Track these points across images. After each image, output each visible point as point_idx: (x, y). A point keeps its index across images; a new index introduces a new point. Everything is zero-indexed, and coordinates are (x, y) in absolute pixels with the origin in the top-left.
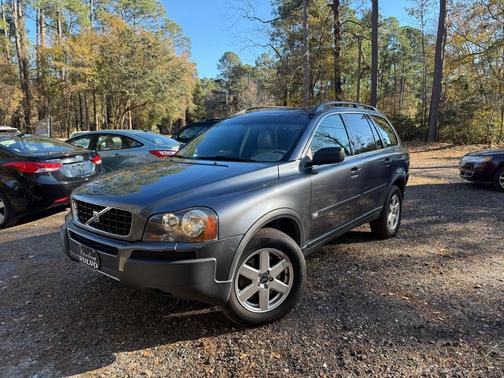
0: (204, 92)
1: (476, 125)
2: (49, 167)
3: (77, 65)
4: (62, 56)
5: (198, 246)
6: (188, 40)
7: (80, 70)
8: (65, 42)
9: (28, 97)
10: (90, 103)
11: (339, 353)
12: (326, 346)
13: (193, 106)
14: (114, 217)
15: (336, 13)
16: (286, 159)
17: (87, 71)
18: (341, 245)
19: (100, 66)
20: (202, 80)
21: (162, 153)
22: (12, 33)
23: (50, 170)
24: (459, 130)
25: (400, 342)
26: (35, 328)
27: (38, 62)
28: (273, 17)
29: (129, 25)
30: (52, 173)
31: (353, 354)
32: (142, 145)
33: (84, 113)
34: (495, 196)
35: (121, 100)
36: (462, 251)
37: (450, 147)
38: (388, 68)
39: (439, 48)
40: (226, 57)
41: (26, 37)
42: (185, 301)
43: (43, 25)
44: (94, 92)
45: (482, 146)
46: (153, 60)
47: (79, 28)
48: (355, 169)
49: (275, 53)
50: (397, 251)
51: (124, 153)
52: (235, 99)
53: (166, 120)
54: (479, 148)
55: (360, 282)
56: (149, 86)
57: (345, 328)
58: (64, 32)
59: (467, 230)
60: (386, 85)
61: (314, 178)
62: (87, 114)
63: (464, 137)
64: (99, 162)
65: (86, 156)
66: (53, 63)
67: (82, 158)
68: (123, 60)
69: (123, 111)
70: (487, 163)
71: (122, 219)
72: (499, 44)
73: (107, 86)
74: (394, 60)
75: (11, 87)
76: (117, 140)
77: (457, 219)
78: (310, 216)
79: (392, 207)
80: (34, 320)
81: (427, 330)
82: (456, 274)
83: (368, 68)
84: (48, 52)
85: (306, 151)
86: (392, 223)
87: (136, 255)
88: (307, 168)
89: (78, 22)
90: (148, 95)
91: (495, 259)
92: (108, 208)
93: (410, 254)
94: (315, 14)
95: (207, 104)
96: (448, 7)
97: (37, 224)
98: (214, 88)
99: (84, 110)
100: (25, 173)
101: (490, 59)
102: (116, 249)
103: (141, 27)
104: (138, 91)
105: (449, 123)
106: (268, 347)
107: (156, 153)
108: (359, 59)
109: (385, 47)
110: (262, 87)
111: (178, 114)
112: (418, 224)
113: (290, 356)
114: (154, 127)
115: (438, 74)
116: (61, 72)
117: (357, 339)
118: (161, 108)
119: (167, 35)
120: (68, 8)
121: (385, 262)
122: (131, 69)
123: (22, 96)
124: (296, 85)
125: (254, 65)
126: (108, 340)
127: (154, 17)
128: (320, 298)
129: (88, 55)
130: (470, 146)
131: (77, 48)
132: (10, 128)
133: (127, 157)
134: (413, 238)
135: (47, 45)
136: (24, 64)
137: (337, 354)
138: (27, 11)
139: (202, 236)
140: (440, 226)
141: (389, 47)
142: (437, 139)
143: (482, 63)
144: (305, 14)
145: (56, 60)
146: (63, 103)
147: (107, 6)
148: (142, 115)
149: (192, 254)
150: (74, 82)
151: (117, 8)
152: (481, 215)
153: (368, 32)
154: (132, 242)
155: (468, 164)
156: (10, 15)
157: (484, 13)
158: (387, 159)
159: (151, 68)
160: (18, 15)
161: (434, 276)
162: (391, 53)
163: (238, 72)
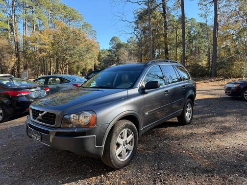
0: (103, 56)
1: (235, 69)
2: (24, 93)
3: (42, 44)
4: (35, 41)
5: (86, 129)
6: (95, 31)
7: (43, 47)
8: (37, 34)
9: (19, 60)
10: (48, 62)
11: (155, 181)
12: (148, 177)
13: (98, 63)
14: (48, 116)
15: (165, 17)
16: (132, 87)
17: (47, 47)
18: (163, 129)
19: (53, 44)
20: (102, 50)
21: (79, 85)
22: (12, 30)
23: (24, 94)
24: (227, 71)
25: (185, 175)
26: (11, 170)
27: (24, 43)
28: (135, 20)
29: (67, 25)
30: (25, 96)
31: (161, 181)
32: (70, 81)
33: (45, 67)
34: (242, 104)
35: (63, 60)
36: (222, 130)
37: (222, 80)
38: (192, 42)
39: (215, 32)
40: (113, 39)
41: (19, 32)
42: (83, 156)
43: (27, 26)
44: (50, 57)
45: (238, 79)
46: (78, 41)
47: (43, 27)
48: (167, 91)
49: (136, 37)
50: (190, 131)
51: (60, 85)
52: (118, 59)
53: (85, 70)
54: (237, 80)
55: (169, 146)
56: (76, 53)
57: (159, 169)
58: (36, 29)
59: (226, 120)
60: (191, 50)
61: (145, 96)
62: (47, 67)
63: (229, 75)
64: (48, 90)
65: (42, 87)
66: (31, 44)
67: (40, 88)
68: (64, 41)
69: (64, 65)
70: (238, 87)
71: (51, 117)
72: (245, 29)
73: (56, 54)
74: (195, 38)
75: (11, 55)
76: (58, 80)
77: (221, 115)
78: (144, 114)
79: (188, 109)
80: (11, 166)
81: (199, 169)
82: (217, 142)
83: (181, 42)
84: (28, 39)
85: (142, 83)
86: (188, 117)
87: (58, 134)
88: (142, 91)
89: (43, 24)
90: (76, 58)
91: (238, 134)
92: (46, 112)
93: (196, 132)
94: (155, 18)
95: (105, 61)
96: (218, 13)
97: (18, 120)
98: (108, 54)
99: (45, 65)
100: (12, 96)
101: (240, 37)
102: (48, 131)
103: (73, 26)
104: (71, 56)
105: (221, 68)
106: (120, 178)
107: (76, 85)
108: (177, 38)
109: (189, 33)
110: (131, 53)
111: (90, 67)
112: (202, 118)
113: (130, 182)
114: (79, 73)
115: (215, 45)
116: (35, 48)
117: (164, 174)
118: (82, 64)
119: (85, 29)
120: (38, 18)
121: (183, 136)
122: (68, 46)
123: (16, 59)
124: (146, 51)
125: (127, 42)
126: (44, 175)
127: (79, 21)
128: (149, 154)
129: (47, 39)
130: (232, 79)
131: (42, 36)
132: (9, 75)
133: (63, 87)
134: (198, 124)
135: (28, 35)
136: (17, 44)
137: (153, 181)
138: (19, 20)
139: (89, 124)
140: (213, 118)
141: (192, 32)
142: (216, 75)
143: (237, 39)
144: (150, 18)
145: (32, 42)
146: (36, 62)
147: (56, 16)
148: (73, 67)
149: (84, 134)
150: (40, 53)
151: (61, 17)
152: (234, 113)
153: (180, 25)
154: (56, 128)
155: (229, 87)
156: (11, 22)
157: (236, 15)
158: (184, 86)
159: (77, 45)
160: (15, 22)
161: (207, 143)
162: (193, 35)
163: (119, 46)
